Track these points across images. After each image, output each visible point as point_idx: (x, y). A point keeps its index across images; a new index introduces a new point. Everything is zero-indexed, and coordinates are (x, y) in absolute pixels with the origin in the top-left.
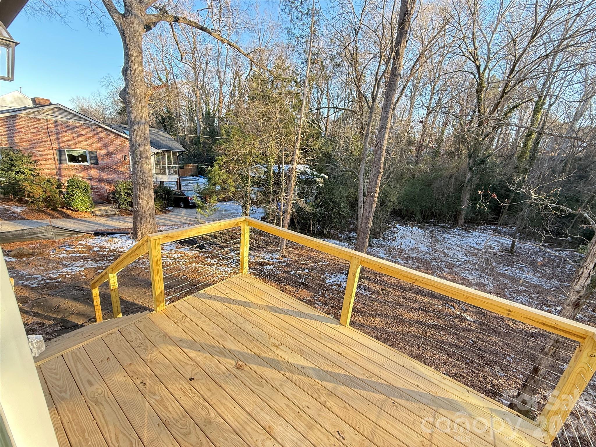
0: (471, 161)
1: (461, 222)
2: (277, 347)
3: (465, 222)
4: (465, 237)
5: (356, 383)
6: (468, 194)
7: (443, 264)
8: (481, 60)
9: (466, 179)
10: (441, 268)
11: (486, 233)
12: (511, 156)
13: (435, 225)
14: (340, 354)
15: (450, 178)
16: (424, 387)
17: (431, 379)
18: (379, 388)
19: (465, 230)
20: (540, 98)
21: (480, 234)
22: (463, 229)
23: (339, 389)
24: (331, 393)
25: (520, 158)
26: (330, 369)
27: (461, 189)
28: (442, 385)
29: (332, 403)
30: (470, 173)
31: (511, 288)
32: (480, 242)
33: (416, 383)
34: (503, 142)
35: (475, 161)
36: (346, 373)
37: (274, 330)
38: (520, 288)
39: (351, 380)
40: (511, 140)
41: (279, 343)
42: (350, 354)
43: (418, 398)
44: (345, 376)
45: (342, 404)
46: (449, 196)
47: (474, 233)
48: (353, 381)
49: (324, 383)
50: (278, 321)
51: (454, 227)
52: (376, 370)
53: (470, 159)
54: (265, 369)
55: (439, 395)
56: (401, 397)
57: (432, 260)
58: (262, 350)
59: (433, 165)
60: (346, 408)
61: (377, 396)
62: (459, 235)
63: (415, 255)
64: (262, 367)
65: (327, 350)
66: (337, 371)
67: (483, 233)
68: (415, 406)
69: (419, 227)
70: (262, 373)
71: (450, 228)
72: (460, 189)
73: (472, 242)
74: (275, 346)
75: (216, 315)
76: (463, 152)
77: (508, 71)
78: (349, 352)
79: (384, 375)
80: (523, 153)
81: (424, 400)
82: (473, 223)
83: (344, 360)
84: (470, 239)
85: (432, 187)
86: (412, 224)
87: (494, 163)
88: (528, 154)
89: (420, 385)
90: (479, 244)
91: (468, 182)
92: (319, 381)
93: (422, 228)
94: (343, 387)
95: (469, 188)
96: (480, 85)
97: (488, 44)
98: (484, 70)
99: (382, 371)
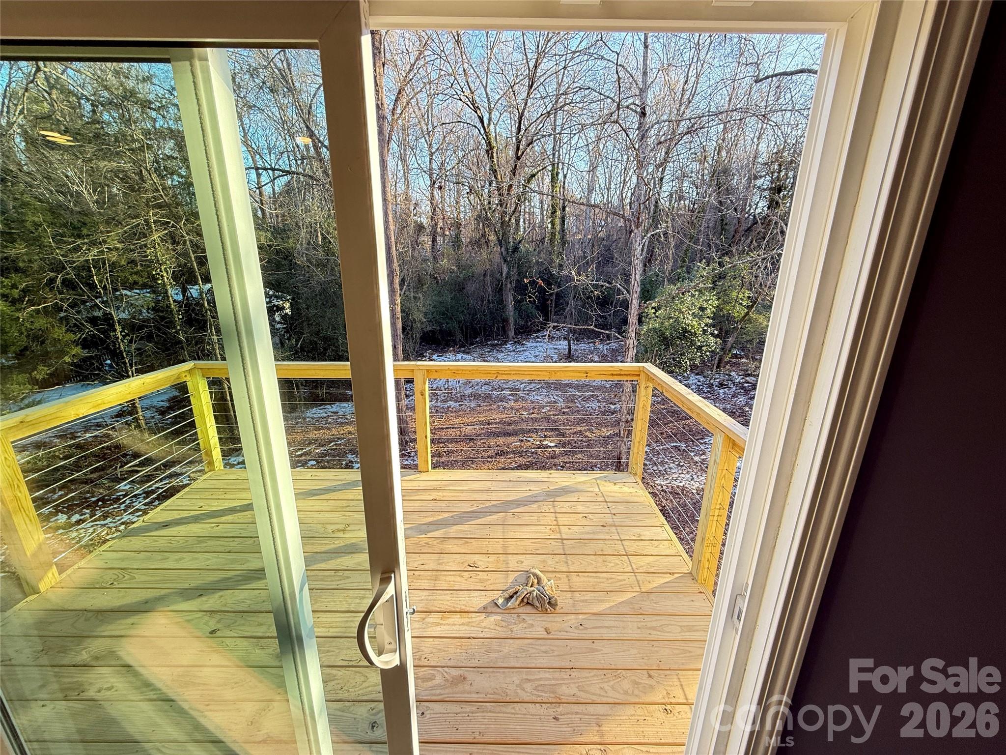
0: (503, 249)
1: (512, 334)
2: (343, 531)
3: (516, 334)
4: (520, 352)
5: (468, 517)
6: (510, 294)
7: (506, 393)
8: (482, 109)
9: (504, 275)
10: (505, 397)
11: (540, 342)
12: (542, 240)
13: (482, 345)
14: (435, 500)
15: (484, 275)
16: (535, 488)
17: (539, 480)
18: (494, 510)
19: (519, 343)
20: (553, 165)
21: (535, 344)
22: (515, 342)
23: (451, 531)
24: (444, 539)
25: (552, 241)
26: (431, 519)
27: (501, 289)
28: (551, 480)
29: (450, 547)
30: (505, 266)
31: (580, 397)
32: (538, 353)
33: (528, 489)
34: (530, 223)
35: (507, 249)
36: (451, 514)
37: (326, 516)
38: (587, 394)
39: (460, 517)
40: (537, 222)
41: (344, 526)
42: (448, 495)
43: (534, 499)
44: (452, 517)
45: (461, 542)
46: (489, 301)
47: (529, 344)
48: (463, 517)
49: (429, 535)
50: (325, 503)
51: (506, 342)
52: (484, 496)
53: (501, 247)
54: (339, 560)
55: (551, 488)
56: (518, 506)
57: (492, 391)
58: (322, 544)
59: (458, 260)
60: (467, 542)
61: (495, 517)
62: (514, 351)
63: (470, 391)
64: (333, 561)
65: (417, 504)
66: (440, 517)
67: (538, 342)
68: (534, 507)
69: (464, 352)
70: (338, 565)
71: (501, 345)
72: (499, 290)
73: (530, 356)
74: (339, 531)
75: (200, 542)
76: (490, 238)
77: (514, 130)
78: (444, 494)
79: (494, 496)
80: (553, 234)
81: (541, 499)
82: (524, 332)
83: (443, 504)
84: (527, 353)
85: (465, 291)
86: (454, 350)
87: (527, 251)
88: (558, 236)
89: (532, 489)
90: (537, 356)
91: (507, 278)
92: (424, 536)
93: (468, 353)
94: (455, 527)
95: (509, 286)
96: (489, 144)
97: (485, 88)
98: (489, 125)
99: (490, 494)
